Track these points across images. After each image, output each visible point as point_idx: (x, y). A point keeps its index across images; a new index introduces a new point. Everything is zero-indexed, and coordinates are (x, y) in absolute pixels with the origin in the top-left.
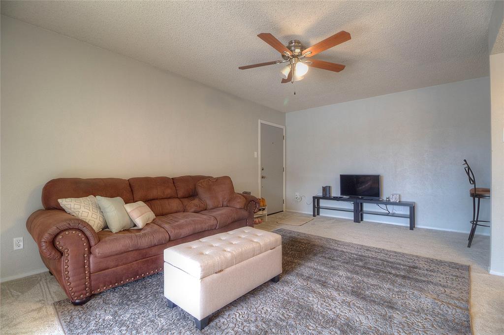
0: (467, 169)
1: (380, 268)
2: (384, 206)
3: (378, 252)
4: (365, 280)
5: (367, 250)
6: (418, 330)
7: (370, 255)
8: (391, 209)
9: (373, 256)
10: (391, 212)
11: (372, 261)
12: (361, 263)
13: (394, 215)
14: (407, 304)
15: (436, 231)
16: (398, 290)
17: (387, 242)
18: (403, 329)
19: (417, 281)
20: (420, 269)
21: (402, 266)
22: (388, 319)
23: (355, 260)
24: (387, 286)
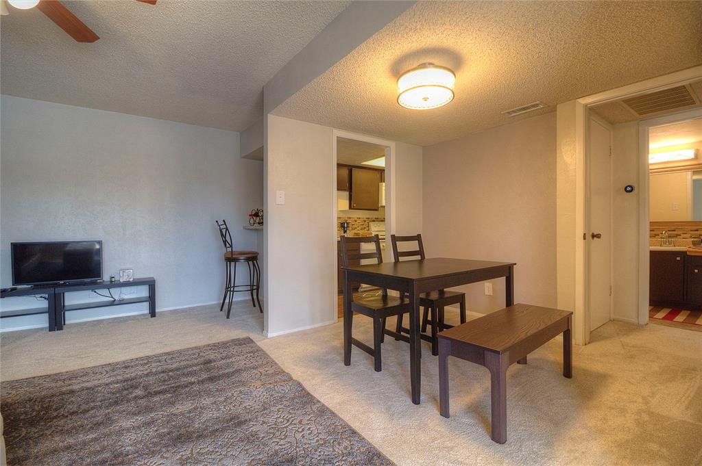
0: (224, 231)
1: (172, 383)
2: (105, 292)
3: (146, 364)
4: (173, 410)
5: (126, 367)
6: (287, 427)
7: (140, 373)
8: (117, 294)
9: (145, 372)
10: (117, 298)
11: (151, 379)
12: (139, 392)
13: (122, 302)
14: (248, 407)
15: (183, 311)
16: (223, 399)
17: (140, 344)
18: (276, 438)
19: (228, 376)
20: (215, 361)
21: (195, 368)
22: (251, 439)
23: (126, 392)
24: (207, 401)
